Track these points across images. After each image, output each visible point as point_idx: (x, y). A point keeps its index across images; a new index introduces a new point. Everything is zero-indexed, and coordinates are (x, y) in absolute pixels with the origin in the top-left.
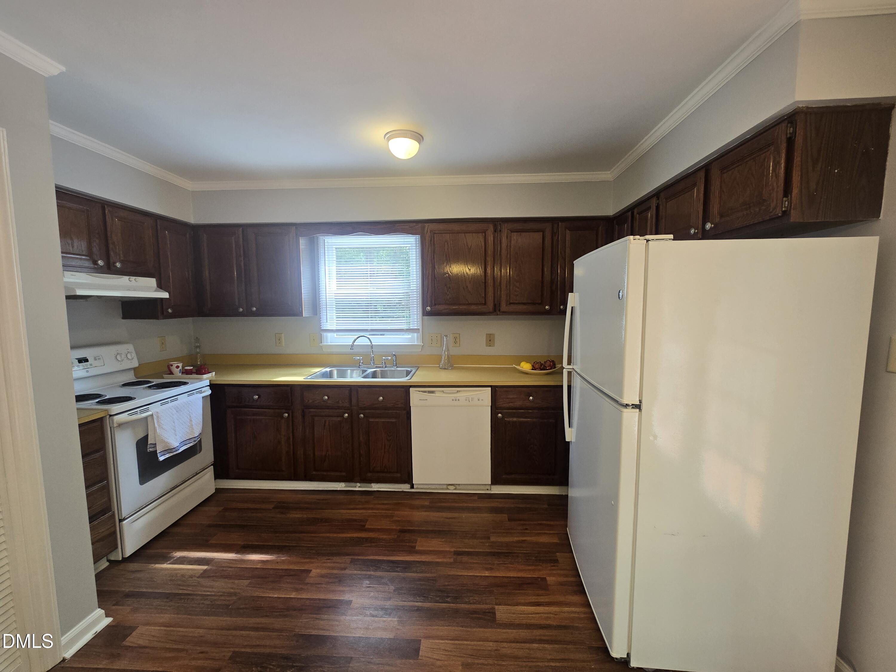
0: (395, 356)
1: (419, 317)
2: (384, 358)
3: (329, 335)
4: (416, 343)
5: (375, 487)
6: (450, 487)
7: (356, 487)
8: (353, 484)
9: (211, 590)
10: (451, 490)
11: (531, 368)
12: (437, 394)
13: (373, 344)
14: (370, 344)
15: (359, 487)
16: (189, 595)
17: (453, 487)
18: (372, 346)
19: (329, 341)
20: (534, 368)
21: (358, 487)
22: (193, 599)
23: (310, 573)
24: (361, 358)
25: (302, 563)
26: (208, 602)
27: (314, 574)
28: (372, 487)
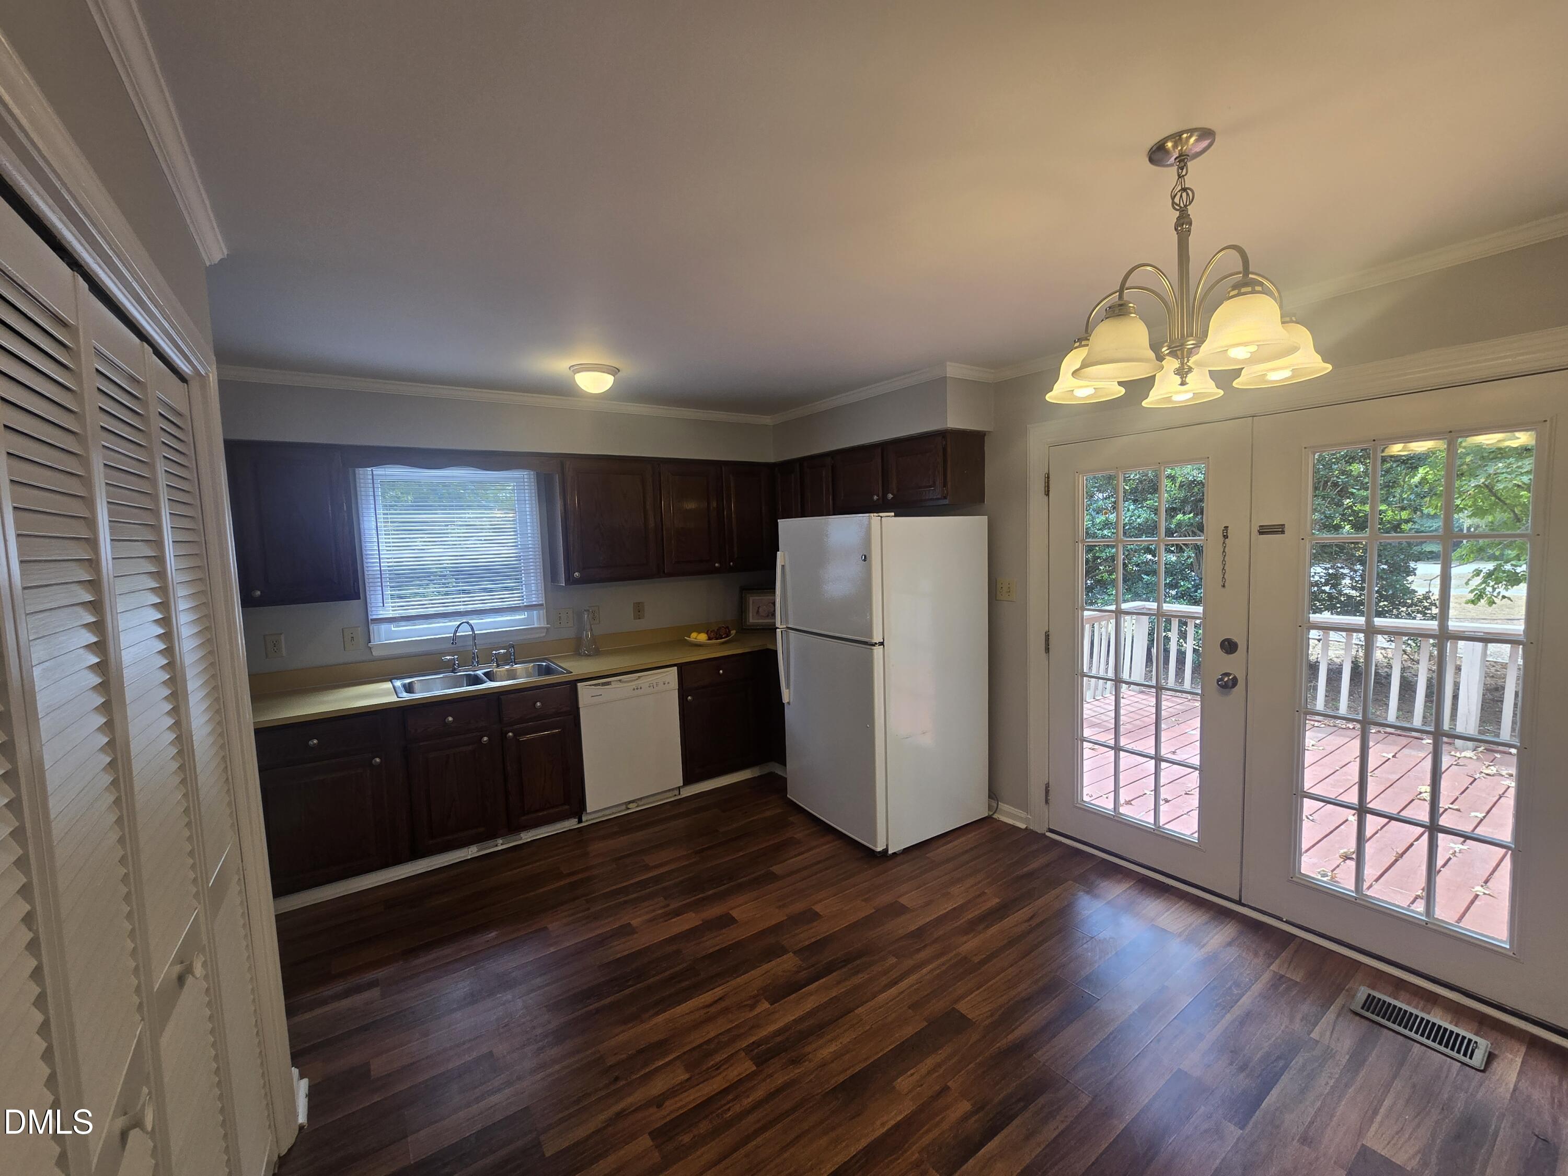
0: (513, 647)
1: (540, 588)
2: (494, 652)
3: (384, 627)
4: (536, 626)
5: (527, 837)
6: (631, 806)
7: (497, 846)
8: (491, 843)
10: (633, 808)
11: (707, 638)
12: (613, 685)
13: (476, 632)
14: (471, 633)
15: (502, 844)
17: (635, 805)
18: (474, 637)
19: (383, 636)
20: (710, 639)
21: (500, 845)
24: (456, 657)
28: (521, 839)
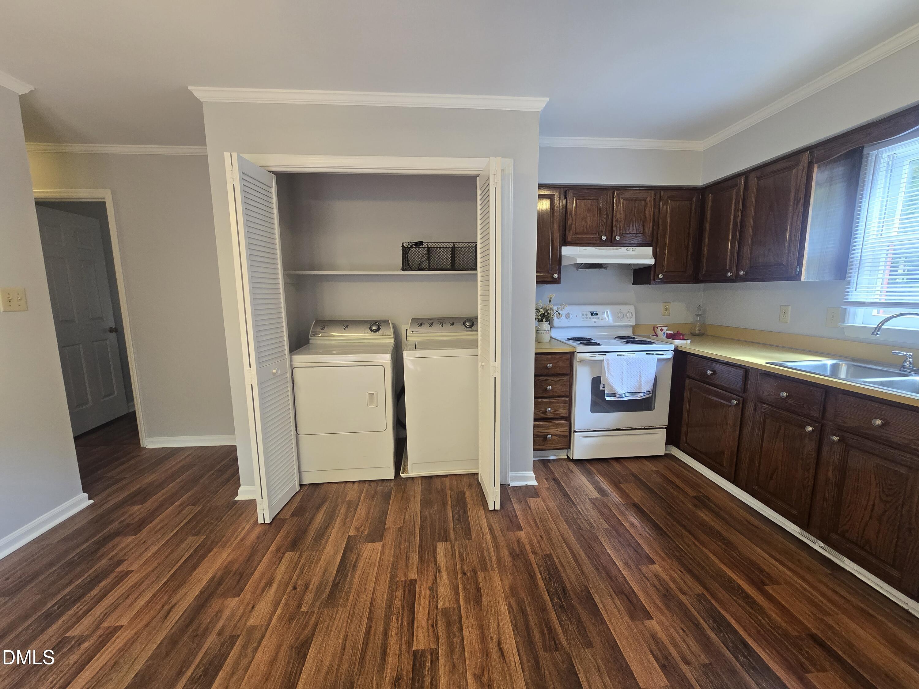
5: (850, 565)
9: (585, 511)
16: (574, 504)
19: (859, 320)
21: (819, 546)
22: (572, 507)
23: (652, 564)
24: (910, 354)
25: (657, 552)
26: (575, 517)
27: (654, 569)
